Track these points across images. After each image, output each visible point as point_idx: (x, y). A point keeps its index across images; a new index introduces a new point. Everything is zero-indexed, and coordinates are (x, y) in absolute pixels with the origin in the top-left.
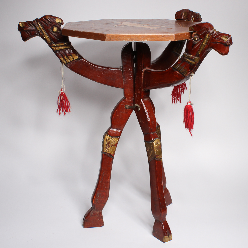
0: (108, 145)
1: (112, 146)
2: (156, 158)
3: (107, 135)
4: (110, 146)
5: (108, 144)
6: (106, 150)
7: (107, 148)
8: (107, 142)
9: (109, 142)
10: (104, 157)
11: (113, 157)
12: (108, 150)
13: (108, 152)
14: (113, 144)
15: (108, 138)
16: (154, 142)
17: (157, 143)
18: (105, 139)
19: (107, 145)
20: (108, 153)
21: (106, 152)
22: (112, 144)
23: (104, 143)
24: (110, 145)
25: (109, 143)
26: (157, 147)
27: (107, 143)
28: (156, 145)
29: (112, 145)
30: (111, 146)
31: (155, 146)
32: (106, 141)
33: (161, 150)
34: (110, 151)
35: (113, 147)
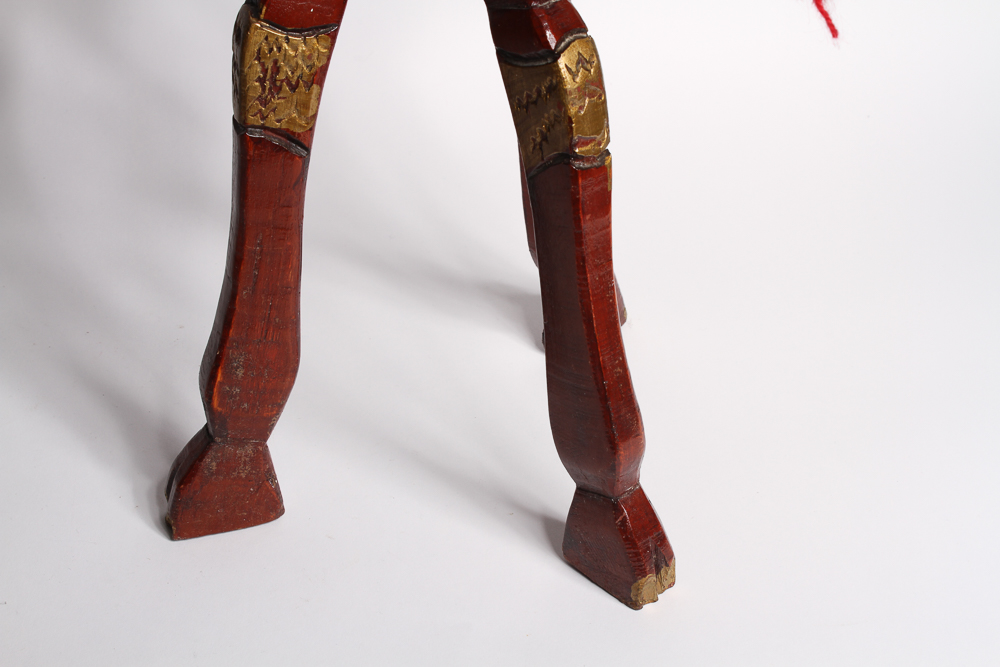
0: (273, 82)
1: (294, 88)
2: (578, 158)
3: (258, 19)
4: (279, 89)
5: (272, 77)
6: (260, 111)
7: (265, 102)
8: (263, 65)
9: (276, 62)
10: (251, 153)
11: (308, 149)
12: (274, 110)
13: (272, 121)
14: (301, 77)
15: (266, 38)
16: (562, 62)
17: (578, 63)
18: (253, 49)
19: (262, 81)
20: (274, 131)
21: (263, 127)
22: (298, 73)
23: (242, 71)
24: (282, 81)
25: (277, 69)
26: (582, 91)
27: (265, 71)
28: (574, 75)
29: (298, 82)
30: (289, 84)
31: (568, 87)
32: (258, 59)
33: (605, 101)
34: (282, 114)
35: (302, 89)
